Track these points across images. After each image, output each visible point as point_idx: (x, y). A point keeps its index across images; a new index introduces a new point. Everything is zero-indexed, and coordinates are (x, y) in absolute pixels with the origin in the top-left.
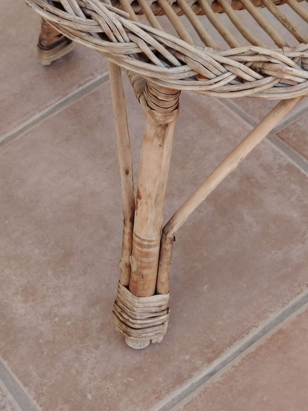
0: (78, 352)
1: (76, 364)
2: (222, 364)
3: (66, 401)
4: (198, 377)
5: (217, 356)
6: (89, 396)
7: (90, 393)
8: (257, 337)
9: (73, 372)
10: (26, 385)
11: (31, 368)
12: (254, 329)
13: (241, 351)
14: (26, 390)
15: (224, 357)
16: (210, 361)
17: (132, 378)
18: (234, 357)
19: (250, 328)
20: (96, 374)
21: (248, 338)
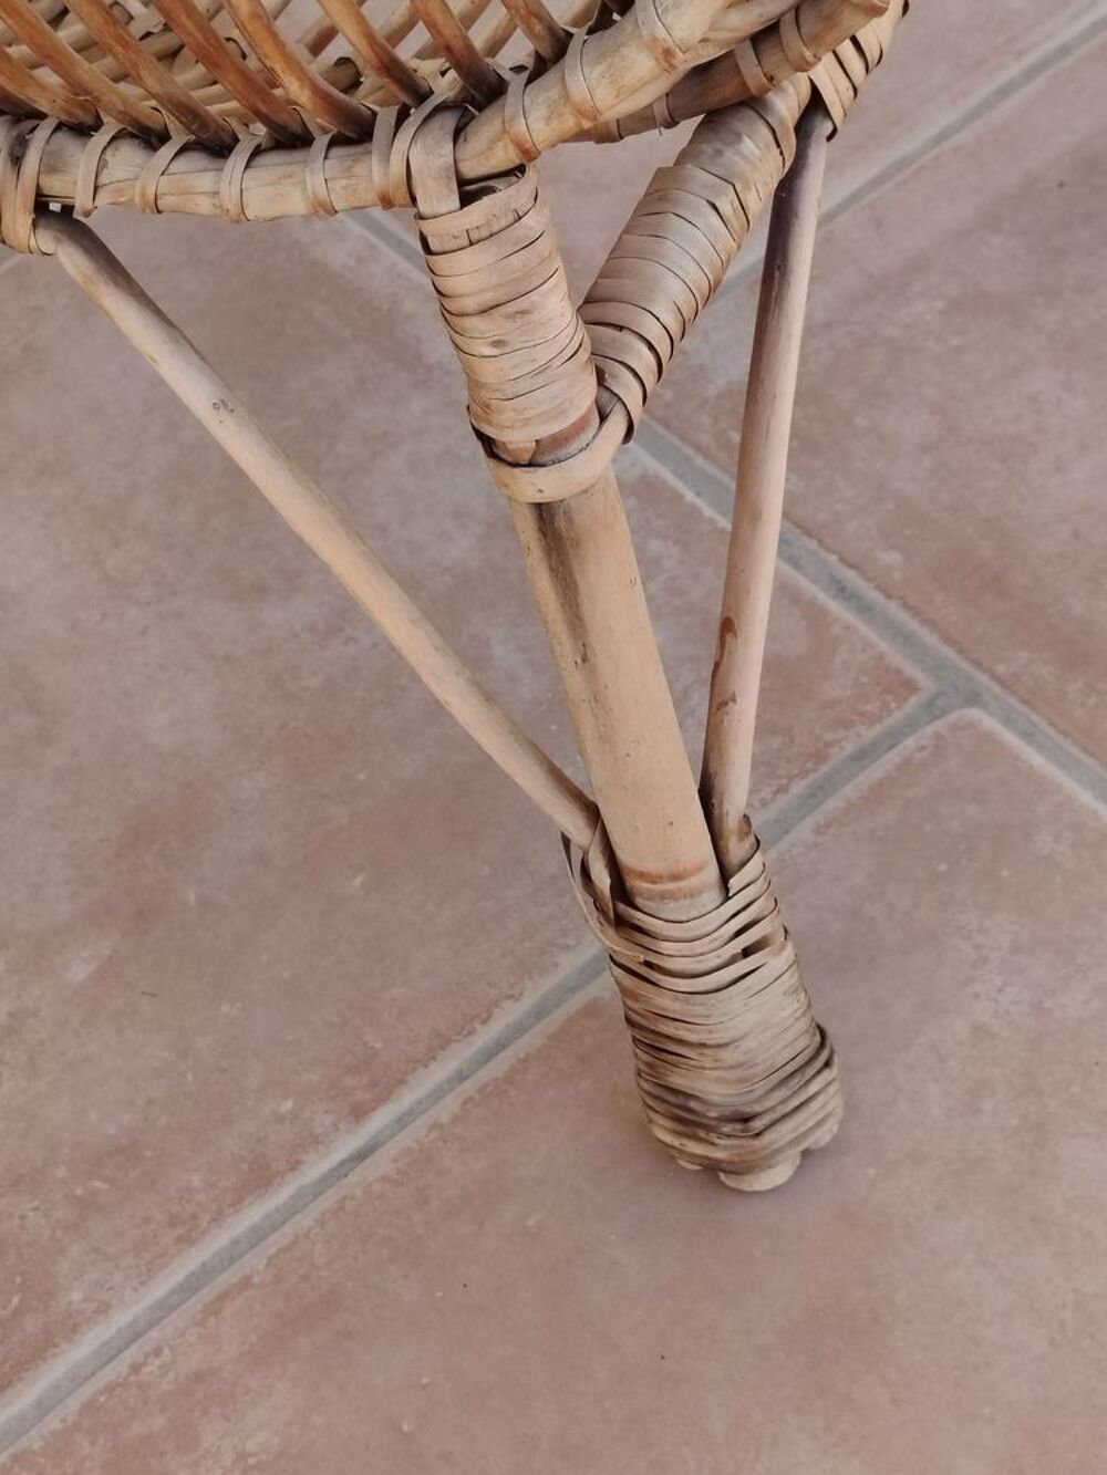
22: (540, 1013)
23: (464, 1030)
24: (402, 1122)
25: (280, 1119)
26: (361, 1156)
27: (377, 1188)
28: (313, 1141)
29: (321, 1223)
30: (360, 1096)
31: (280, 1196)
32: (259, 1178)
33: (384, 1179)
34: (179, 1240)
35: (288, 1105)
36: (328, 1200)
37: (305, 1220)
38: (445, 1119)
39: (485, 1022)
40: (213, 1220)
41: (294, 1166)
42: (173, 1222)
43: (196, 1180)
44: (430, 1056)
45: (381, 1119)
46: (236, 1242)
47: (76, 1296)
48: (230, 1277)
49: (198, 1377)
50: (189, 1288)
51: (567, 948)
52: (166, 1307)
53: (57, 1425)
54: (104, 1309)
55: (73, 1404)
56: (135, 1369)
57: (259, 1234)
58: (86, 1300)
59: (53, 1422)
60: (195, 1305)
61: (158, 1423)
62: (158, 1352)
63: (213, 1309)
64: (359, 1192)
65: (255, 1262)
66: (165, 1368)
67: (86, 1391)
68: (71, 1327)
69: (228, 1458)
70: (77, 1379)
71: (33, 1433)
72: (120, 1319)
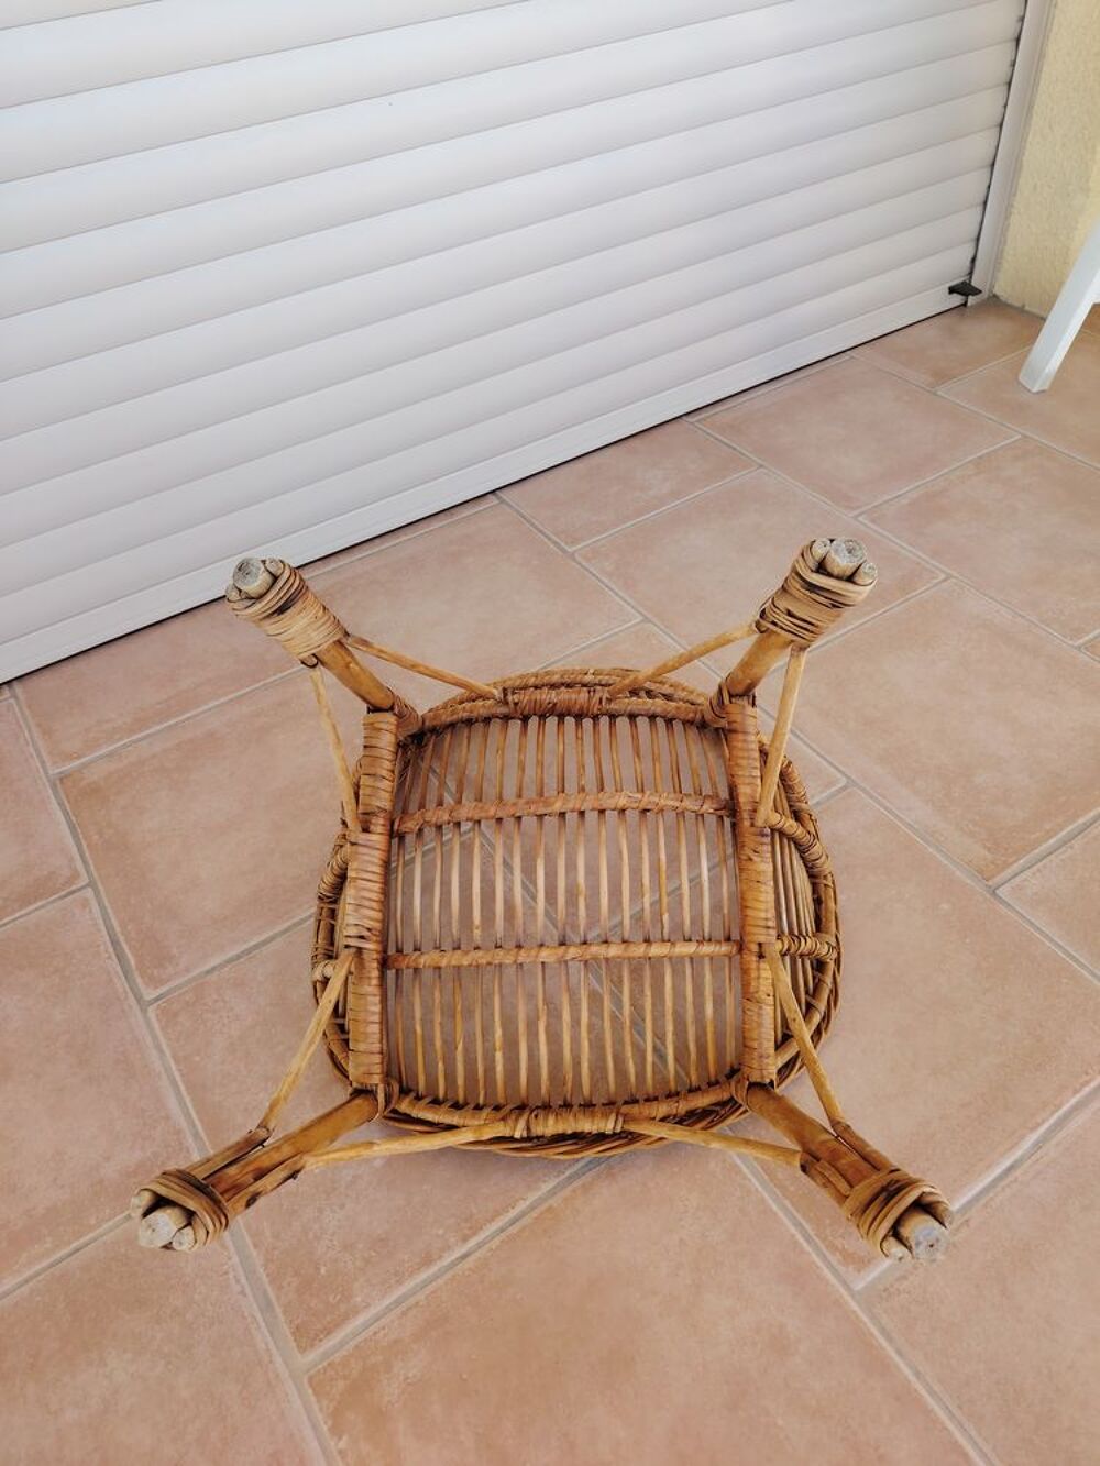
0: (321, 1211)
1: (316, 1227)
2: (478, 1244)
3: (296, 1274)
4: (448, 1259)
5: (474, 1234)
6: (323, 1271)
7: (325, 1265)
8: (523, 1214)
9: (311, 1236)
10: (256, 1246)
11: (265, 1224)
12: (522, 1202)
13: (502, 1230)
14: (255, 1253)
15: (481, 1236)
16: (465, 1239)
17: (375, 1251)
18: (492, 1237)
19: (517, 1200)
20: (335, 1243)
21: (512, 1214)
22: (532, 1208)
23: (505, 1210)
24: (479, 1246)
25: (438, 1236)
26: (464, 1257)
27: (467, 1273)
28: (448, 1248)
29: (446, 1284)
30: (466, 1231)
31: (434, 1269)
32: (427, 1261)
33: (470, 1269)
34: (398, 1281)
35: (441, 1232)
36: (449, 1275)
37: (440, 1282)
38: (494, 1247)
39: (513, 1208)
40: (409, 1276)
41: (440, 1257)
42: (396, 1274)
43: (406, 1257)
44: (492, 1219)
45: (472, 1243)
46: (417, 1285)
47: (359, 1299)
48: (412, 1301)
49: (396, 1341)
50: (398, 1303)
51: (544, 1182)
52: (389, 1309)
53: (345, 1353)
54: (368, 1306)
55: (352, 1344)
56: (375, 1333)
57: (425, 1284)
58: (363, 1301)
59: (344, 1352)
60: (398, 1311)
61: (380, 1358)
62: (384, 1328)
63: (404, 1314)
64: (460, 1273)
65: (421, 1296)
66: (385, 1335)
67: (359, 1339)
68: (356, 1312)
69: (402, 1378)
70: (355, 1335)
71: (336, 1355)
72: (373, 1311)
